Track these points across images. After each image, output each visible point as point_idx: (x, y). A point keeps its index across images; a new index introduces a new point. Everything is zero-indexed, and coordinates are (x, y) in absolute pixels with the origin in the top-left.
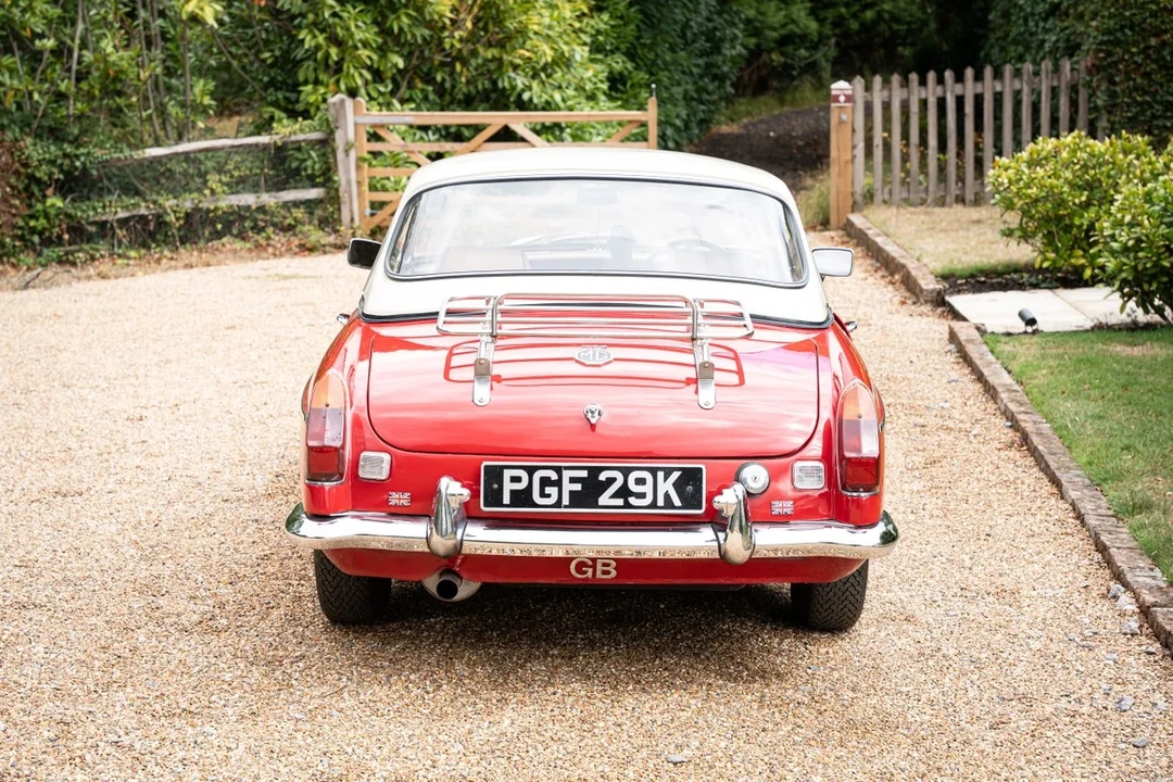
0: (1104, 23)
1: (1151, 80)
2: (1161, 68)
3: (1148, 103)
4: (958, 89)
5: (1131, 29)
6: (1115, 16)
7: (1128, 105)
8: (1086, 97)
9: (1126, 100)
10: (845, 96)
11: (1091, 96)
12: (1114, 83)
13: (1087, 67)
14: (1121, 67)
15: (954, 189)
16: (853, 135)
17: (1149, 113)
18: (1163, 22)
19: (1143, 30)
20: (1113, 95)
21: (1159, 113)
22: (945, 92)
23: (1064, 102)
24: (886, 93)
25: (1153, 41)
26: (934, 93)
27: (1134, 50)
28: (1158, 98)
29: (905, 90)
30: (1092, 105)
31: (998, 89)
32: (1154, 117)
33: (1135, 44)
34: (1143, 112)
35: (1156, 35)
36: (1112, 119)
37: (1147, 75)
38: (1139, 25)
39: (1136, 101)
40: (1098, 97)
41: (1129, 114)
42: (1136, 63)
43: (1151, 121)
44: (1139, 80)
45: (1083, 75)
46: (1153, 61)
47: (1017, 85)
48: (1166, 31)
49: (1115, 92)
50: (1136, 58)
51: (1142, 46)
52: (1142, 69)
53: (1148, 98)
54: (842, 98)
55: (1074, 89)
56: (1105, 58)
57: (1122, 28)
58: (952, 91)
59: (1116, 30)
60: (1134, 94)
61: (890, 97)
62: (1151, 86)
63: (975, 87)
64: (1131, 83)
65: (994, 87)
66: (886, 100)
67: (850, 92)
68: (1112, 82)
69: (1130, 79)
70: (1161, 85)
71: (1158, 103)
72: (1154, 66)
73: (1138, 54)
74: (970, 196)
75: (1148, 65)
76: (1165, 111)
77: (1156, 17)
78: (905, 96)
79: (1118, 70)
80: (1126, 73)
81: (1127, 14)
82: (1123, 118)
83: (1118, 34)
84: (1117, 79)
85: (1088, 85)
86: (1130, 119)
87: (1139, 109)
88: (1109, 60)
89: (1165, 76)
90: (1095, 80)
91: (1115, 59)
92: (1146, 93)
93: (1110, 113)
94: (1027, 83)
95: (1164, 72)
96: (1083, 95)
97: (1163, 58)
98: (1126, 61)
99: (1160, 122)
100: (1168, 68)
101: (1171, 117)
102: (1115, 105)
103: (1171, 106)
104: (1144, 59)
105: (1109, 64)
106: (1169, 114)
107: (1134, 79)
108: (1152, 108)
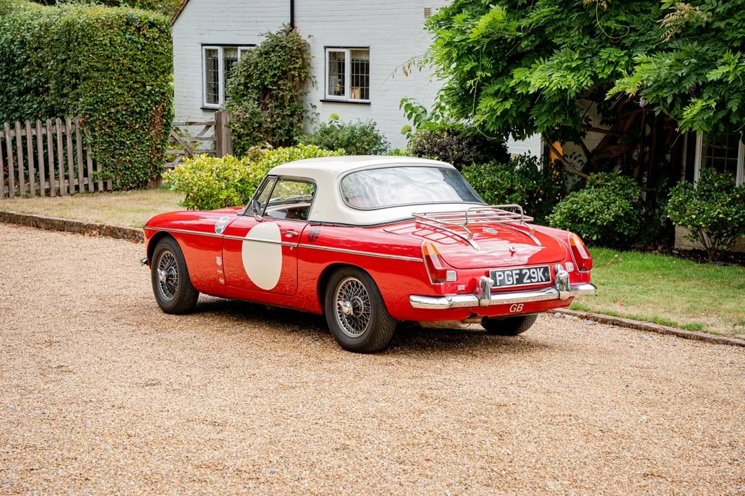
0: (87, 100)
1: (112, 130)
2: (118, 123)
3: (112, 142)
4: (12, 133)
5: (101, 103)
6: (93, 96)
7: (102, 143)
8: (81, 138)
9: (101, 140)
11: (83, 138)
12: (94, 131)
13: (80, 122)
14: (97, 122)
15: (13, 188)
17: (112, 147)
18: (117, 100)
19: (107, 104)
20: (95, 137)
21: (118, 147)
22: (5, 135)
23: (69, 140)
25: (113, 110)
27: (104, 114)
28: (117, 139)
30: (84, 143)
31: (34, 133)
32: (115, 149)
33: (104, 111)
34: (110, 145)
35: (114, 107)
36: (95, 150)
37: (110, 127)
38: (105, 101)
39: (106, 141)
40: (87, 138)
41: (103, 148)
42: (105, 121)
43: (114, 151)
44: (107, 130)
45: (78, 127)
46: (114, 120)
47: (44, 131)
48: (118, 105)
50: (105, 119)
51: (108, 112)
52: (108, 124)
53: (111, 139)
55: (74, 135)
56: (89, 118)
57: (97, 102)
58: (9, 134)
59: (94, 104)
60: (105, 137)
62: (112, 133)
63: (21, 132)
64: (103, 131)
65: (32, 133)
68: (93, 130)
69: (102, 129)
70: (118, 132)
71: (116, 141)
72: (114, 123)
73: (106, 116)
74: (23, 192)
75: (110, 122)
76: (120, 146)
77: (113, 97)
79: (96, 124)
80: (100, 126)
81: (100, 95)
82: (100, 149)
83: (95, 106)
84: (96, 129)
85: (82, 132)
86: (103, 150)
87: (107, 145)
88: (91, 119)
89: (119, 128)
90: (85, 129)
91: (95, 118)
92: (110, 136)
93: (92, 147)
94: (50, 131)
96: (78, 138)
97: (118, 119)
98: (100, 120)
99: (117, 152)
100: (120, 124)
101: (123, 149)
102: (94, 143)
103: (122, 143)
104: (109, 119)
105: (91, 121)
106: (122, 148)
107: (104, 129)
108: (114, 144)
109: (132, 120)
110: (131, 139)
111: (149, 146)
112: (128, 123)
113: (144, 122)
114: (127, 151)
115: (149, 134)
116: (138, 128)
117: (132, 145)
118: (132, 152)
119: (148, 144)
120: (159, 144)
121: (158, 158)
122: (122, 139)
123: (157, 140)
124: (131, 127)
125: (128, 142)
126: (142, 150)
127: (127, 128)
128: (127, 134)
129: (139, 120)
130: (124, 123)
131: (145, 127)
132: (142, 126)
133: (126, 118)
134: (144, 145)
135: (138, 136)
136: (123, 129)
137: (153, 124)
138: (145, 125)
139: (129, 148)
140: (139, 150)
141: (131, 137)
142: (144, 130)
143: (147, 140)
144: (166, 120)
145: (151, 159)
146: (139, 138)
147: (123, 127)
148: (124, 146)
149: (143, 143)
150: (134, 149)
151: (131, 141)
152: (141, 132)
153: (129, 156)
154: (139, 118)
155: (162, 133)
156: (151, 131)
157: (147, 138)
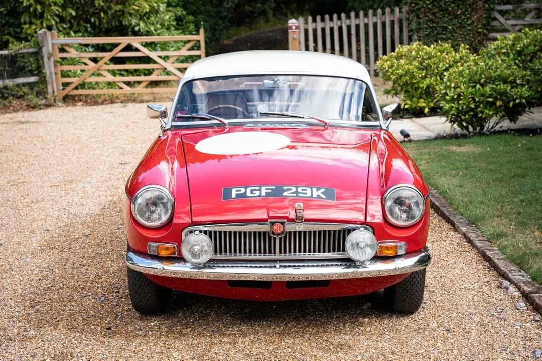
1: (435, 16)
2: (441, 10)
3: (435, 27)
4: (348, 22)
7: (426, 28)
8: (407, 24)
9: (425, 26)
10: (295, 26)
11: (409, 24)
13: (406, 10)
14: (422, 10)
16: (299, 45)
17: (435, 32)
20: (419, 23)
21: (440, 32)
22: (342, 24)
23: (397, 27)
24: (314, 24)
26: (337, 24)
27: (428, 2)
28: (439, 24)
29: (323, 23)
30: (410, 28)
31: (366, 21)
32: (438, 34)
34: (433, 31)
36: (419, 35)
37: (434, 14)
39: (429, 26)
40: (412, 25)
41: (427, 33)
42: (428, 8)
43: (436, 36)
44: (430, 16)
45: (405, 14)
46: (437, 7)
47: (375, 19)
49: (420, 22)
50: (429, 6)
52: (432, 11)
53: (435, 25)
54: (294, 27)
55: (401, 21)
56: (415, 6)
58: (345, 23)
60: (428, 23)
61: (316, 26)
62: (436, 19)
63: (356, 21)
64: (427, 18)
65: (364, 21)
66: (314, 28)
67: (297, 24)
68: (418, 17)
69: (426, 16)
70: (440, 18)
71: (439, 27)
72: (437, 10)
73: (430, 4)
75: (434, 9)
76: (442, 31)
78: (323, 26)
79: (421, 12)
80: (424, 13)
82: (424, 34)
84: (421, 16)
85: (408, 19)
86: (427, 35)
87: (431, 30)
88: (416, 7)
89: (442, 14)
90: (410, 16)
91: (419, 6)
92: (434, 22)
93: (418, 32)
94: (380, 19)
95: (441, 12)
96: (405, 23)
97: (441, 6)
98: (424, 7)
99: (440, 36)
100: (443, 11)
101: (445, 34)
102: (420, 28)
103: (445, 28)
104: (432, 6)
105: (417, 9)
106: (444, 32)
107: (428, 16)
108: (437, 29)
109: (454, 7)
110: (453, 24)
111: (470, 30)
112: (450, 9)
113: (466, 7)
114: (449, 35)
115: (471, 19)
116: (460, 14)
117: (454, 30)
118: (453, 36)
119: (469, 28)
120: (481, 28)
121: (479, 41)
122: (444, 25)
123: (478, 24)
124: (453, 13)
125: (450, 27)
126: (463, 34)
127: (449, 14)
128: (450, 19)
129: (461, 6)
130: (447, 9)
131: (467, 13)
132: (464, 12)
133: (449, 5)
134: (465, 29)
135: (460, 21)
136: (446, 15)
137: (475, 10)
138: (467, 10)
139: (451, 32)
140: (460, 34)
141: (453, 23)
142: (466, 15)
143: (469, 25)
144: (489, 5)
145: (472, 42)
146: (460, 23)
147: (446, 13)
148: (447, 31)
149: (464, 27)
150: (456, 33)
151: (454, 26)
152: (463, 17)
153: (451, 39)
154: (461, 4)
155: (484, 18)
156: (473, 16)
157: (469, 22)
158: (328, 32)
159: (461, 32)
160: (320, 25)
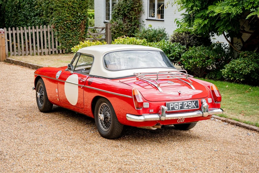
0: (56, 18)
1: (65, 30)
2: (67, 28)
3: (65, 35)
4: (27, 31)
5: (61, 20)
6: (58, 17)
7: (61, 35)
8: (53, 33)
9: (61, 34)
10: (3, 32)
11: (54, 33)
12: (58, 31)
13: (53, 27)
14: (59, 27)
15: (28, 52)
16: (5, 41)
17: (65, 37)
18: (67, 19)
19: (63, 20)
20: (58, 33)
21: (67, 37)
22: (24, 31)
23: (49, 34)
24: (12, 31)
25: (65, 22)
26: (22, 32)
27: (62, 24)
28: (67, 33)
29: (16, 31)
30: (54, 35)
31: (36, 31)
32: (66, 37)
33: (62, 23)
34: (64, 36)
35: (66, 21)
36: (58, 38)
37: (64, 29)
38: (62, 19)
39: (63, 34)
40: (55, 33)
41: (62, 37)
42: (62, 27)
43: (66, 38)
44: (63, 30)
45: (52, 29)
47: (39, 30)
48: (67, 21)
49: (59, 32)
50: (62, 26)
51: (63, 23)
52: (63, 28)
53: (65, 34)
54: (2, 32)
56: (56, 25)
57: (59, 19)
58: (26, 31)
59: (58, 20)
60: (62, 33)
61: (13, 32)
62: (65, 31)
63: (31, 31)
64: (62, 31)
65: (35, 31)
66: (12, 33)
67: (4, 31)
68: (58, 30)
69: (61, 30)
70: (67, 31)
71: (67, 35)
72: (66, 27)
73: (63, 25)
74: (31, 54)
75: (64, 27)
76: (68, 36)
77: (65, 17)
78: (16, 32)
79: (59, 28)
80: (60, 28)
81: (60, 17)
82: (60, 37)
83: (59, 21)
84: (59, 30)
85: (54, 31)
86: (62, 38)
87: (63, 36)
88: (57, 26)
89: (68, 29)
90: (55, 30)
91: (58, 26)
92: (64, 33)
93: (58, 36)
94: (41, 30)
95: (67, 29)
96: (52, 33)
97: (67, 26)
98: (61, 26)
99: (67, 39)
100: (68, 28)
101: (69, 38)
102: (59, 35)
104: (64, 26)
105: (57, 27)
106: (69, 37)
107: (62, 30)
108: (66, 36)
109: (73, 27)
110: (72, 34)
111: (79, 36)
112: (71, 27)
113: (77, 27)
114: (71, 38)
115: (79, 32)
116: (75, 30)
117: (73, 36)
118: (73, 39)
119: (79, 35)
120: (83, 36)
122: (69, 34)
123: (82, 34)
124: (72, 29)
125: (71, 35)
126: (76, 38)
127: (71, 29)
128: (71, 32)
129: (75, 26)
130: (70, 27)
131: (78, 29)
132: (77, 29)
133: (70, 26)
134: (77, 36)
135: (75, 32)
136: (69, 30)
137: (81, 28)
138: (78, 28)
139: (71, 37)
140: (75, 38)
141: (72, 33)
142: (77, 30)
143: (79, 34)
144: (86, 26)
146: (75, 33)
147: (69, 29)
148: (70, 36)
149: (77, 35)
150: (74, 37)
151: (73, 35)
152: (76, 31)
153: (72, 40)
154: (75, 25)
155: (84, 32)
156: (80, 31)
157: (79, 33)
158: (18, 35)
159: (76, 37)
160: (14, 32)
